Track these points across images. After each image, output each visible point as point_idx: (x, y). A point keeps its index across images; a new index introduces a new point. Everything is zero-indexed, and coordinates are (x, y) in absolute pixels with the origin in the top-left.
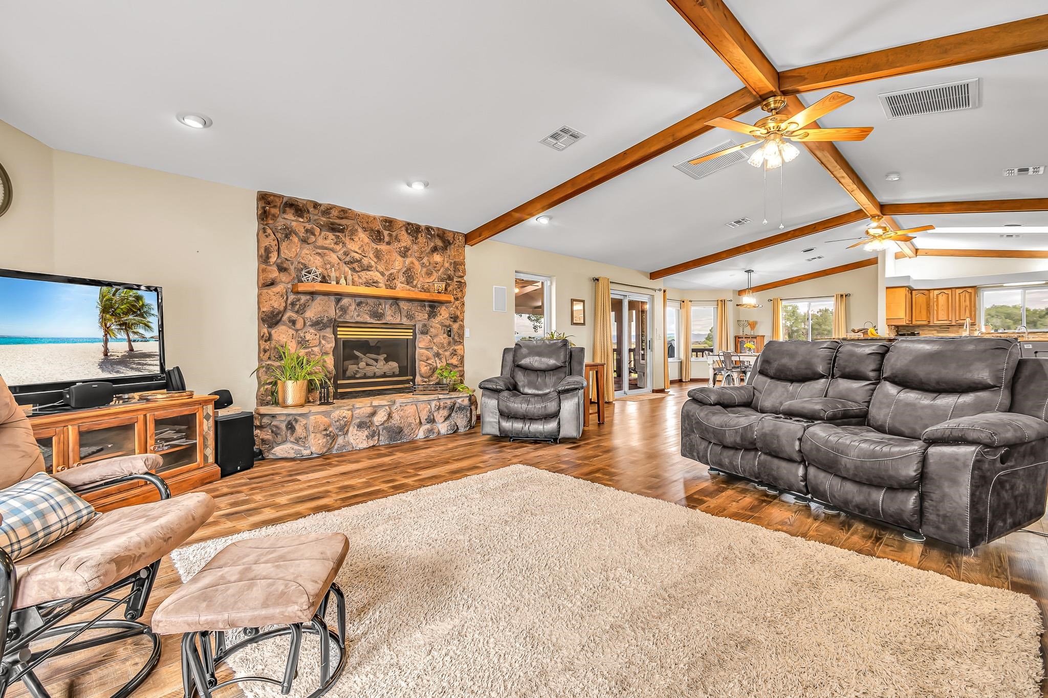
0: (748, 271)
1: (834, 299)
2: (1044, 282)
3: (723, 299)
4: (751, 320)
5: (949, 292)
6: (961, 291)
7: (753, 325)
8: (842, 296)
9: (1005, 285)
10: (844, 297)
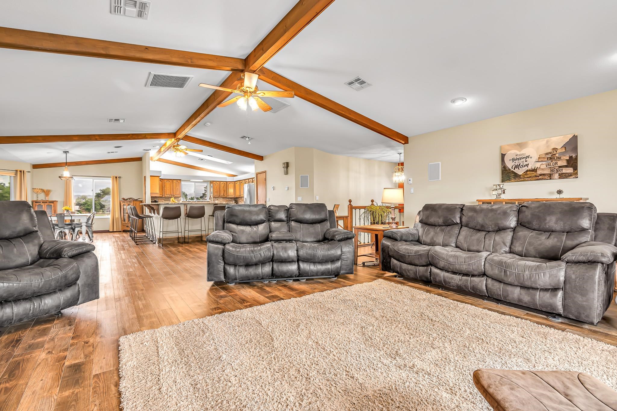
0: (66, 152)
1: (111, 179)
2: (203, 181)
3: (22, 170)
4: (45, 188)
5: (171, 181)
6: (176, 181)
7: (47, 193)
8: (116, 177)
9: (191, 180)
10: (117, 178)
